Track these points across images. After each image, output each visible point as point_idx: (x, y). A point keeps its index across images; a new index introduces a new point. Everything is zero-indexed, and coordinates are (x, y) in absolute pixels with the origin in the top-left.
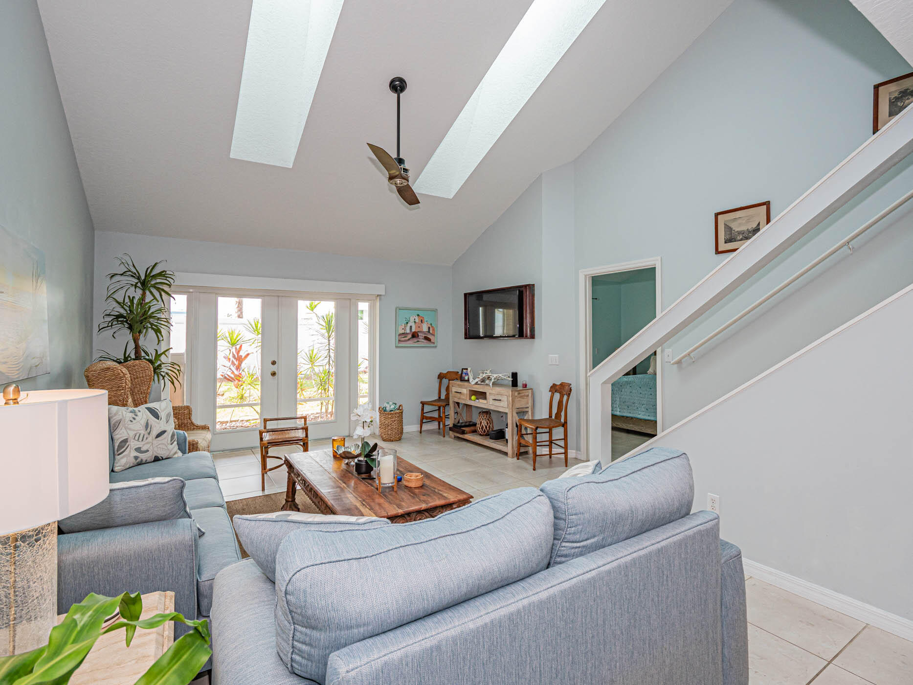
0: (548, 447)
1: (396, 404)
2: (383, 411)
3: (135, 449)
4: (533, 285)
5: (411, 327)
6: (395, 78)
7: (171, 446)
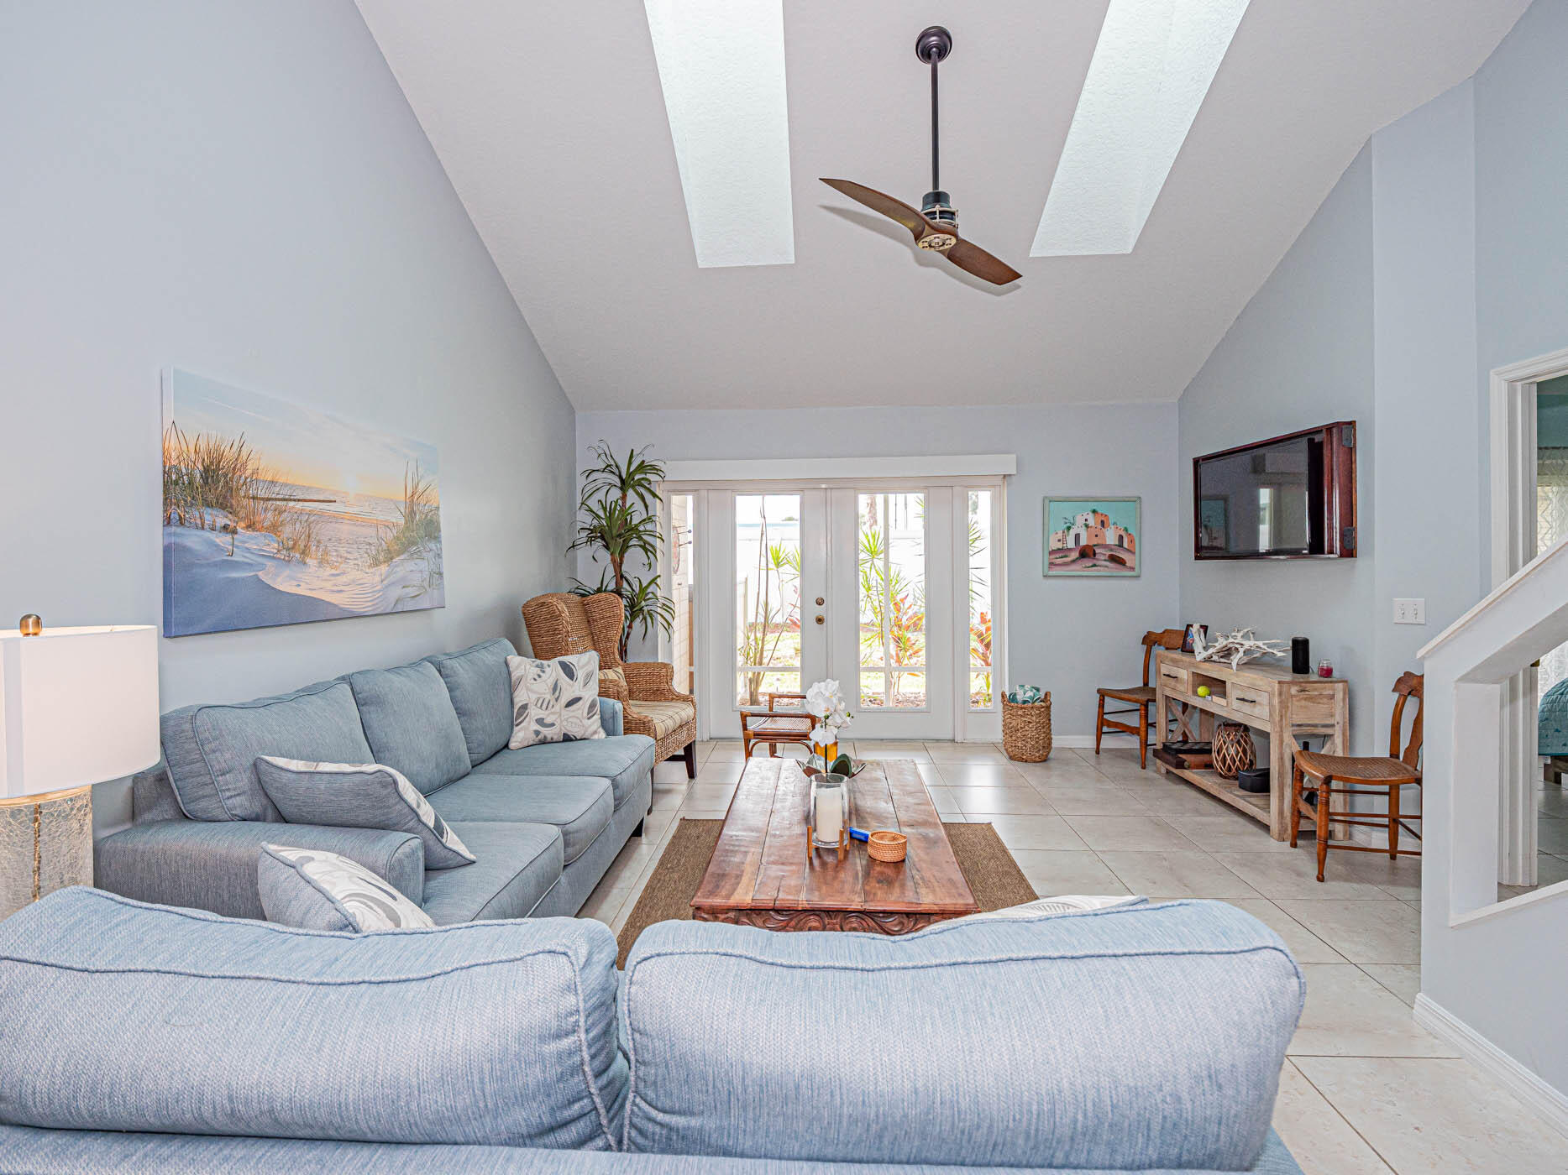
0: (1387, 829)
1: (1038, 690)
2: (1009, 701)
3: (536, 720)
4: (1352, 424)
5: (1077, 537)
6: (930, 28)
7: (587, 720)
